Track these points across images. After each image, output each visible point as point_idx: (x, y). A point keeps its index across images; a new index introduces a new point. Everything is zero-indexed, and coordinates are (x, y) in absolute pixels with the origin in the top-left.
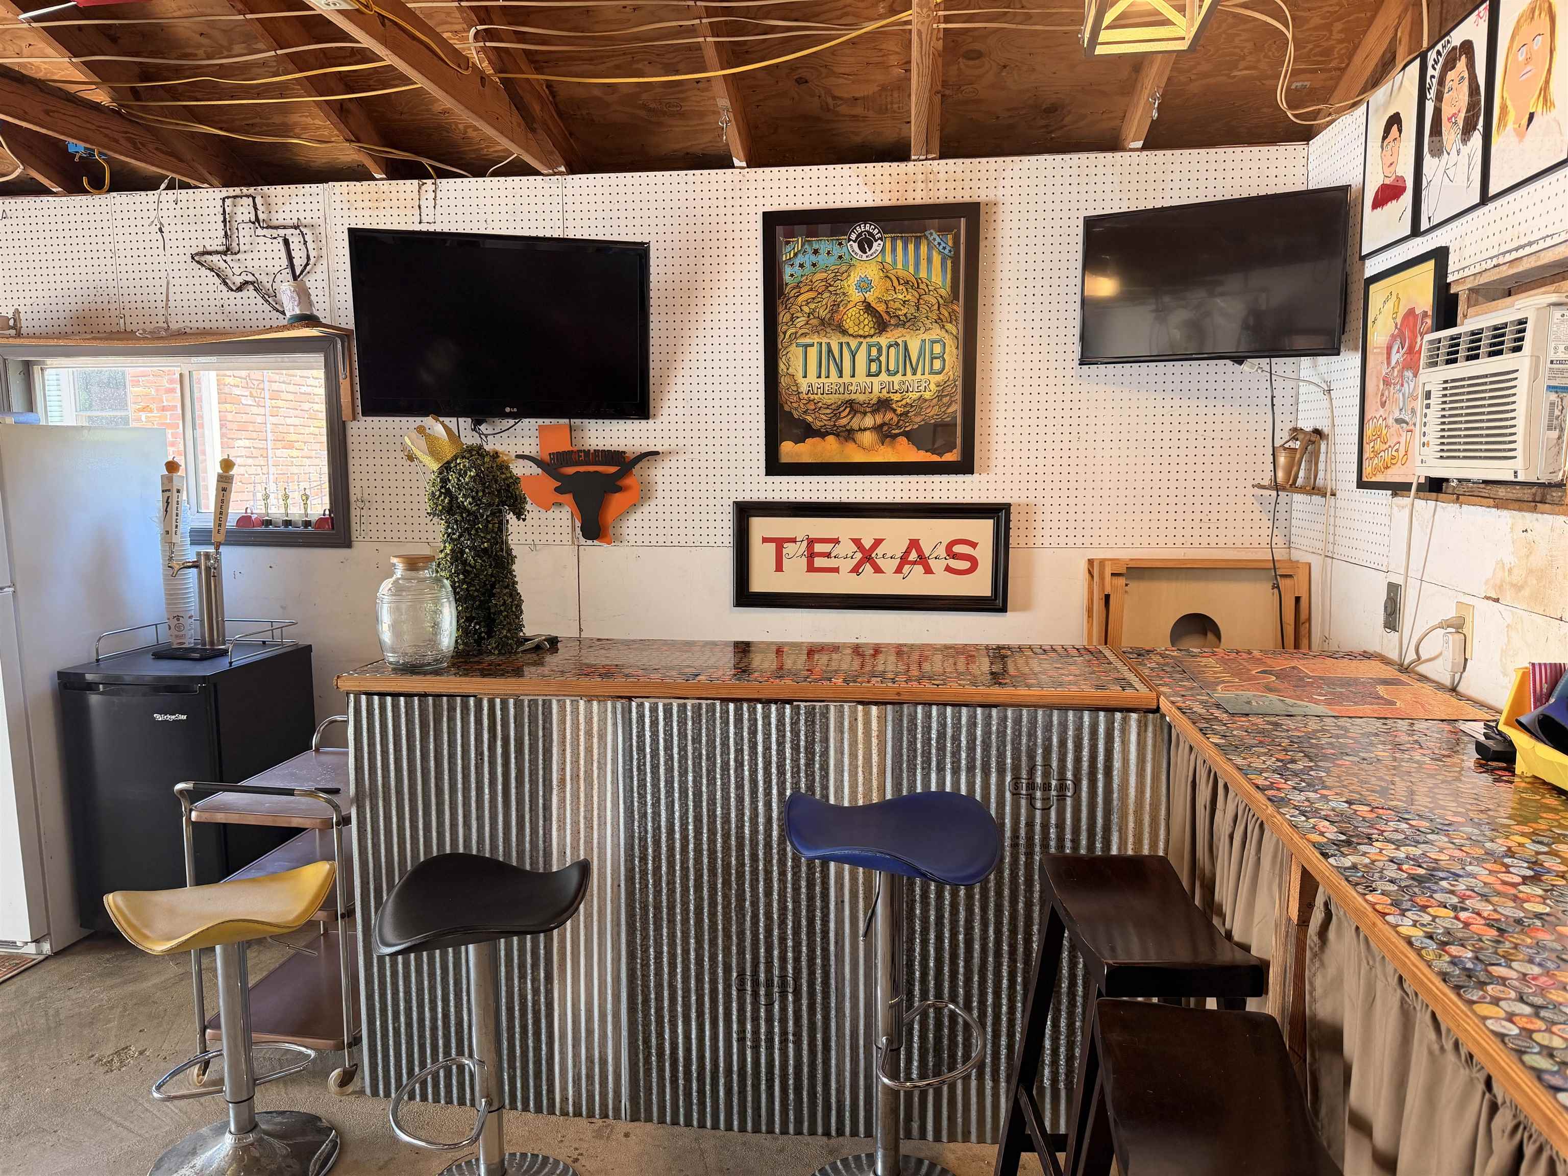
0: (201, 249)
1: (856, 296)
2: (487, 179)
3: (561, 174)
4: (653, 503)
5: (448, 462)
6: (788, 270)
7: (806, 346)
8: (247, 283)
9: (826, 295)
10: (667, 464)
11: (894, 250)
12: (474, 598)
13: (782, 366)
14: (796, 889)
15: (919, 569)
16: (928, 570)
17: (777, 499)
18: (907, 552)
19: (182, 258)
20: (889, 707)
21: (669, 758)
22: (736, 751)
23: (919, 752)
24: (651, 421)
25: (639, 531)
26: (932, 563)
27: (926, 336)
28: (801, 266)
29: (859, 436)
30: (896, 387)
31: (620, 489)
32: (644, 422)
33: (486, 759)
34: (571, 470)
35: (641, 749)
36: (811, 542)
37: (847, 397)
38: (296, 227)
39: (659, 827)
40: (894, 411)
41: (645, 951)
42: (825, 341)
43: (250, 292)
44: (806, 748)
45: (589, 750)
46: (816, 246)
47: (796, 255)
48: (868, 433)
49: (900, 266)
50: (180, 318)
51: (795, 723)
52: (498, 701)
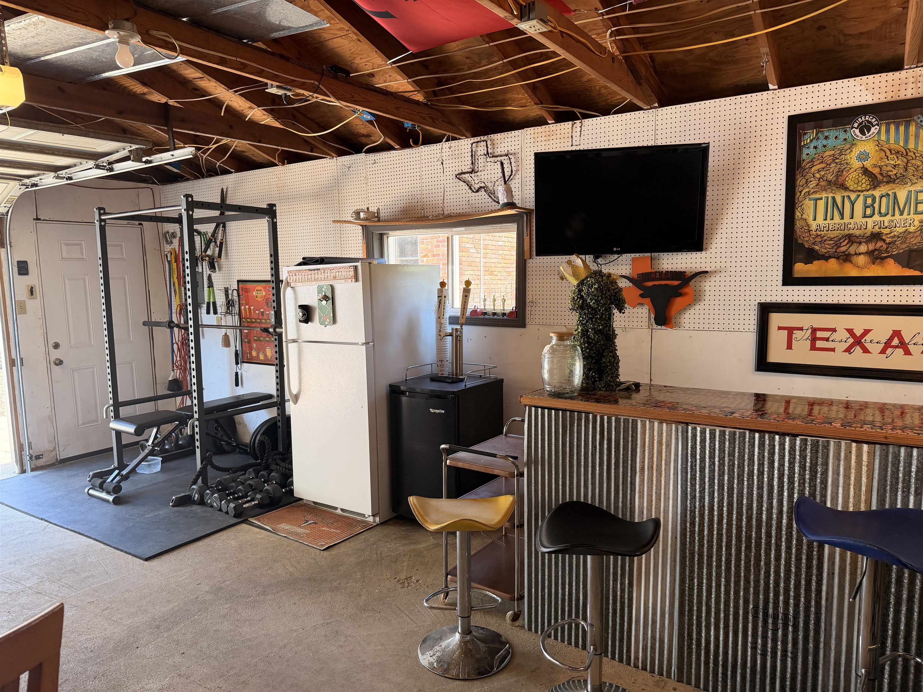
0: (460, 172)
1: (856, 164)
2: (611, 116)
3: (655, 108)
4: (702, 304)
5: (583, 280)
6: (805, 151)
7: (816, 200)
8: (481, 187)
9: (833, 165)
10: (713, 279)
11: (888, 131)
12: (592, 358)
13: (798, 214)
15: (900, 351)
16: (907, 352)
17: (790, 301)
18: (891, 339)
19: (451, 177)
20: (878, 446)
21: (712, 463)
22: (759, 464)
23: (901, 480)
24: (703, 253)
25: (692, 321)
26: (911, 347)
27: (912, 188)
28: (815, 147)
29: (855, 259)
30: (886, 224)
31: (680, 295)
32: (699, 253)
33: (598, 450)
34: (650, 284)
36: (814, 330)
37: (846, 232)
38: (506, 155)
39: (704, 506)
40: (884, 241)
41: (692, 580)
42: (830, 195)
43: (482, 193)
44: (811, 468)
45: (660, 452)
46: (826, 134)
47: (811, 141)
48: (862, 257)
49: (892, 141)
50: (449, 208)
51: (803, 450)
52: (606, 417)
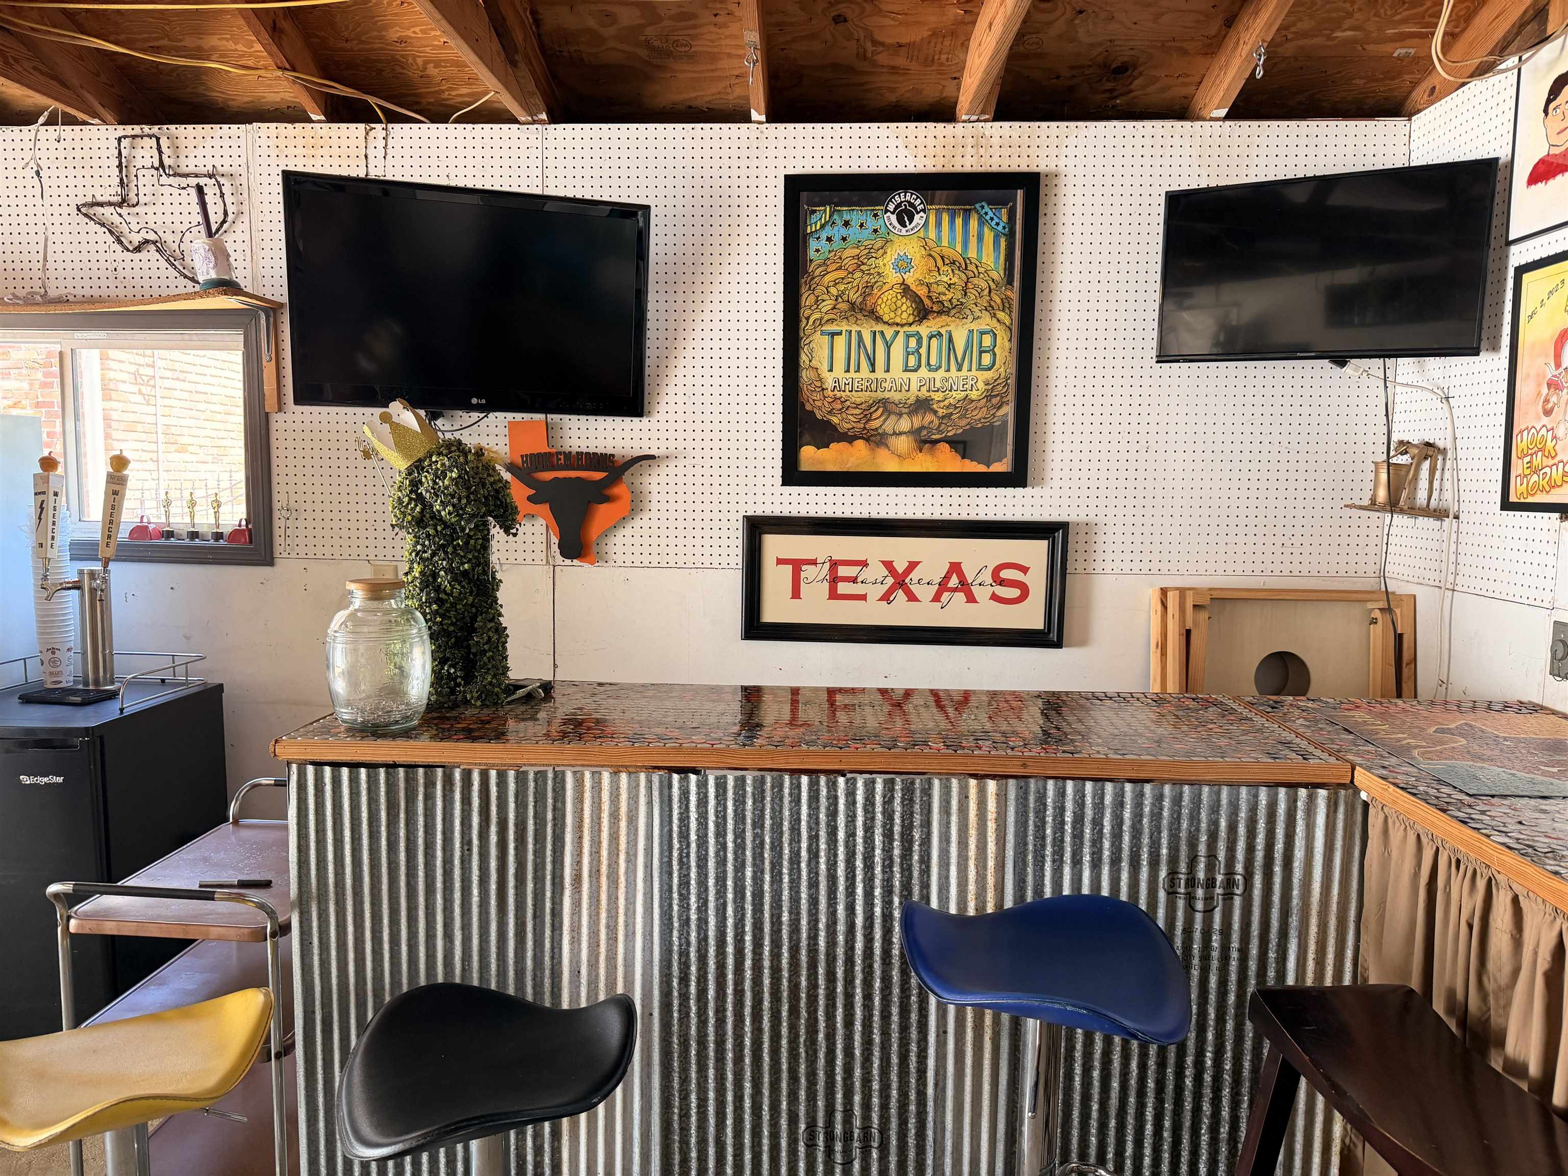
0: (89, 199)
1: (893, 277)
2: (451, 126)
3: (541, 122)
4: (646, 516)
6: (813, 244)
7: (833, 335)
8: (147, 242)
9: (858, 275)
10: (663, 470)
11: (939, 224)
13: (804, 358)
14: (886, 1016)
15: (960, 597)
16: (971, 599)
17: (794, 513)
18: (947, 578)
19: (65, 210)
20: (1012, 783)
21: (722, 847)
22: (810, 838)
24: (645, 420)
25: (628, 549)
26: (975, 589)
27: (975, 326)
28: (829, 239)
29: (894, 442)
30: (938, 385)
31: (608, 499)
32: (636, 420)
33: (475, 850)
34: (548, 476)
35: (684, 835)
36: (834, 564)
37: (880, 395)
38: (211, 176)
39: (706, 938)
40: (935, 412)
41: (685, 1098)
42: (854, 328)
43: (151, 253)
44: (902, 834)
45: (614, 837)
46: (846, 217)
47: (823, 226)
48: (903, 437)
49: (945, 243)
50: (61, 283)
51: (888, 801)
52: (493, 773)
